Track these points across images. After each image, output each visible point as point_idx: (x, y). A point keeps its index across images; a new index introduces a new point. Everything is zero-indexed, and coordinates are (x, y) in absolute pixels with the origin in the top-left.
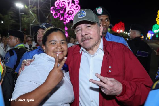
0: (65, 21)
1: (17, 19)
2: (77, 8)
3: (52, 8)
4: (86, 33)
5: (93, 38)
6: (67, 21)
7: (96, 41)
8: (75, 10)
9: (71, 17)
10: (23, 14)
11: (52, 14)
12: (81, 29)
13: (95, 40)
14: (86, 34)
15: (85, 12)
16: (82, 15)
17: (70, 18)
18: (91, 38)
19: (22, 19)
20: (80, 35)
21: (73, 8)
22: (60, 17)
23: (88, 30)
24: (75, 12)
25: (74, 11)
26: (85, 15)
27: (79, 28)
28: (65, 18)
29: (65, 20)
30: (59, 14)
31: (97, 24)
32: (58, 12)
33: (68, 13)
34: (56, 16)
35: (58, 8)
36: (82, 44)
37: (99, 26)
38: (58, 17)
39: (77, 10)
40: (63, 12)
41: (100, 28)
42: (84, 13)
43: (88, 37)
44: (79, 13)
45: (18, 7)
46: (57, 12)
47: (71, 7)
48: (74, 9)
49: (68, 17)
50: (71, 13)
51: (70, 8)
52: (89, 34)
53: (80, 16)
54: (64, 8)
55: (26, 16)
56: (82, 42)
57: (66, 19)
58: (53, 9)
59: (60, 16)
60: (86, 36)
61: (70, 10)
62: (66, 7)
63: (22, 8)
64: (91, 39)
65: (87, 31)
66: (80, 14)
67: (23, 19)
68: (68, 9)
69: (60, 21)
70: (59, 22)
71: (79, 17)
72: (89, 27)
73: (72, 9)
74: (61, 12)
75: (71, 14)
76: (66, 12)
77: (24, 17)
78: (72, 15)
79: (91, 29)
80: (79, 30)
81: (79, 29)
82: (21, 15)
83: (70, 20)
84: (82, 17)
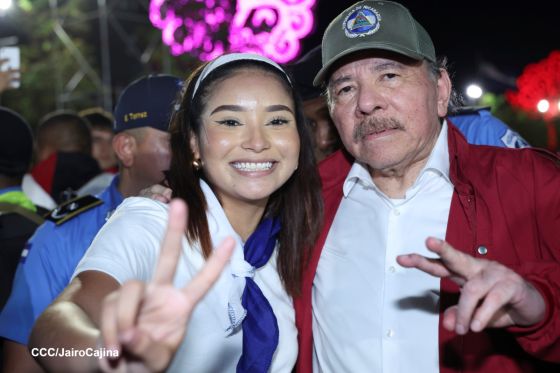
4: (379, 103)
5: (406, 127)
7: (420, 140)
8: (287, 3)
12: (354, 83)
13: (415, 136)
14: (378, 108)
15: (378, 15)
16: (365, 27)
18: (398, 127)
20: (353, 108)
22: (207, 47)
23: (389, 90)
24: (291, 14)
26: (378, 26)
27: (347, 79)
30: (199, 32)
31: (425, 64)
33: (249, 22)
36: (356, 148)
37: (433, 77)
39: (300, 1)
40: (220, 17)
41: (440, 82)
42: (371, 19)
43: (385, 120)
44: (350, 19)
50: (264, 21)
52: (391, 108)
53: (355, 31)
56: (356, 142)
59: (203, 42)
60: (379, 115)
61: (262, 7)
64: (398, 133)
65: (383, 95)
66: (353, 21)
71: (350, 32)
72: (391, 76)
74: (211, 19)
75: (266, 27)
76: (240, 19)
78: (270, 32)
79: (401, 86)
80: (347, 89)
81: (346, 84)
84: (362, 35)
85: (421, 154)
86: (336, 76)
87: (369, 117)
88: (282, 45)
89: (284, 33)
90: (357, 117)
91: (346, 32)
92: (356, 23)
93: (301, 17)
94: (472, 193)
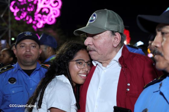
0: (35, 25)
2: (56, 4)
3: (13, 3)
6: (40, 25)
8: (52, 7)
9: (46, 18)
11: (13, 13)
17: (44, 20)
21: (49, 4)
22: (27, 18)
24: (53, 10)
25: (51, 9)
28: (35, 19)
30: (25, 14)
33: (41, 12)
34: (19, 17)
35: (23, 3)
38: (23, 19)
39: (56, 7)
40: (32, 10)
47: (46, 2)
48: (51, 5)
49: (40, 18)
50: (45, 12)
51: (45, 4)
54: (35, 2)
57: (37, 22)
58: (15, 4)
59: (26, 16)
61: (45, 8)
62: (37, 2)
68: (40, 6)
69: (27, 24)
70: (25, 25)
73: (48, 6)
74: (29, 10)
76: (38, 10)
78: (47, 15)
83: (43, 24)
88: (50, 20)
89: (51, 15)
93: (56, 11)
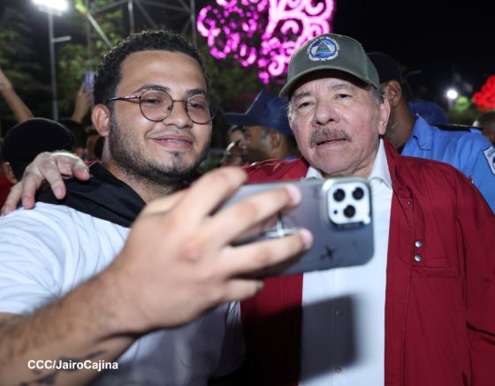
0: (266, 69)
1: (36, 66)
2: (320, 6)
3: (203, 13)
5: (353, 139)
6: (276, 67)
7: (363, 151)
9: (292, 48)
10: (68, 38)
11: (206, 38)
12: (313, 98)
13: (359, 147)
14: (331, 120)
16: (326, 53)
17: (287, 55)
18: (346, 139)
19: (63, 64)
21: (301, 7)
22: (243, 52)
24: (312, 25)
25: (306, 21)
27: (308, 94)
28: (265, 52)
29: (268, 65)
30: (236, 38)
32: (233, 31)
33: (277, 32)
34: (221, 49)
35: (231, 11)
38: (232, 52)
39: (319, 15)
40: (254, 27)
41: (382, 107)
43: (336, 131)
44: (314, 45)
45: (41, 9)
46: (227, 31)
47: (292, 5)
48: (304, 11)
49: (277, 51)
51: (288, 8)
52: (342, 121)
54: (261, 7)
55: (79, 47)
57: (268, 58)
58: (210, 15)
59: (239, 46)
60: (332, 126)
61: (289, 19)
62: (268, 7)
63: (60, 14)
65: (337, 110)
67: (69, 65)
68: (276, 14)
69: (242, 67)
70: (236, 71)
71: (313, 56)
73: (297, 14)
74: (246, 28)
77: (70, 57)
78: (295, 41)
79: (352, 105)
80: (306, 104)
82: (57, 45)
84: (323, 59)
85: (364, 163)
86: (299, 92)
87: (322, 127)
90: (313, 126)
91: (310, 56)
92: (318, 50)
93: (321, 27)
94: (411, 197)
